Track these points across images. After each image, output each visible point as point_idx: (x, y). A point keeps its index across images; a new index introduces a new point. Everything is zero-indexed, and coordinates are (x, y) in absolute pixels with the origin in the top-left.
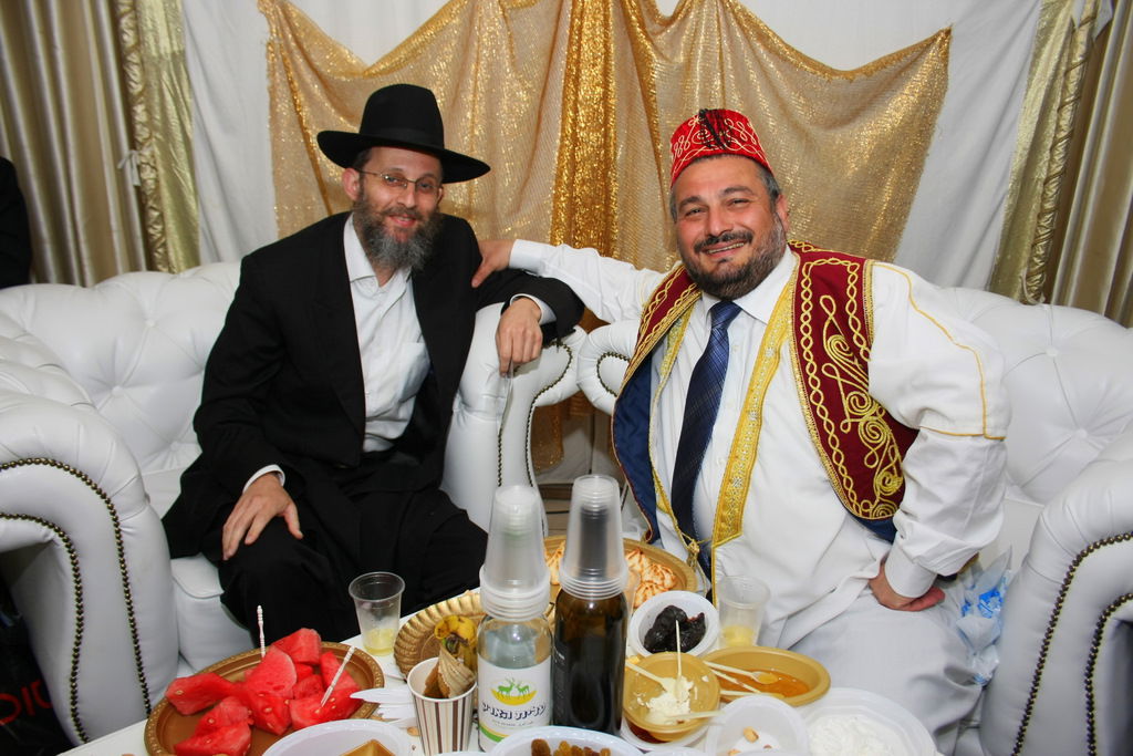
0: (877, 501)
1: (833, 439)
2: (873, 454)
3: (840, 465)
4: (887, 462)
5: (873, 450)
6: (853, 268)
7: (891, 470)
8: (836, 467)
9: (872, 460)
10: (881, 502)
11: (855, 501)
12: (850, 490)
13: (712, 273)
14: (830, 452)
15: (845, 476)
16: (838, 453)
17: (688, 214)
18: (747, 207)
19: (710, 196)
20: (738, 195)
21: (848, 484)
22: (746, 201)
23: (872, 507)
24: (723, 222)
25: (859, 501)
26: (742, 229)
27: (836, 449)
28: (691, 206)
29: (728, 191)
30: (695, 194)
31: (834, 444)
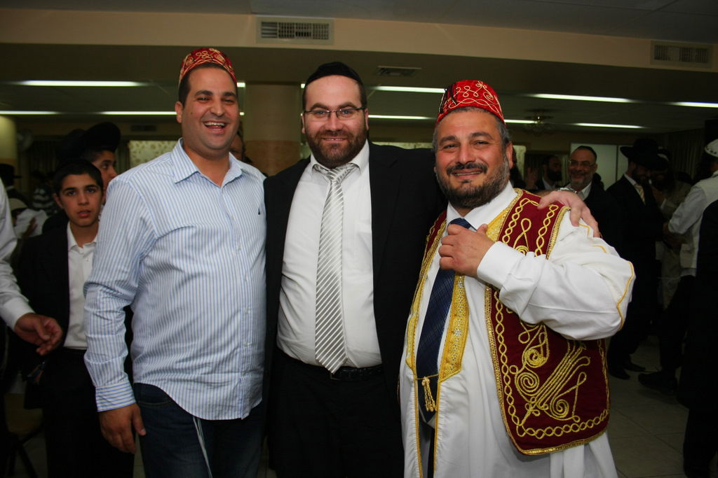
0: (522, 369)
1: (499, 315)
2: (527, 334)
3: (500, 335)
4: (536, 342)
5: (527, 331)
6: (553, 208)
7: (538, 349)
8: (496, 335)
9: (525, 338)
10: (525, 370)
11: (505, 364)
12: (503, 354)
13: (457, 189)
14: (494, 323)
15: (502, 343)
16: (500, 326)
17: (446, 147)
18: (487, 147)
19: (462, 136)
20: (481, 138)
21: (503, 349)
22: (486, 143)
23: (518, 372)
24: (469, 155)
25: (509, 364)
26: (481, 162)
27: (500, 323)
28: (449, 143)
29: (476, 135)
30: (452, 134)
31: (499, 319)
